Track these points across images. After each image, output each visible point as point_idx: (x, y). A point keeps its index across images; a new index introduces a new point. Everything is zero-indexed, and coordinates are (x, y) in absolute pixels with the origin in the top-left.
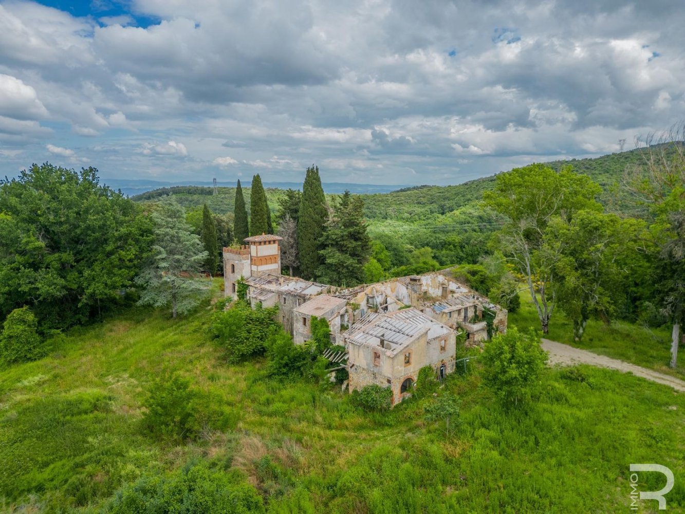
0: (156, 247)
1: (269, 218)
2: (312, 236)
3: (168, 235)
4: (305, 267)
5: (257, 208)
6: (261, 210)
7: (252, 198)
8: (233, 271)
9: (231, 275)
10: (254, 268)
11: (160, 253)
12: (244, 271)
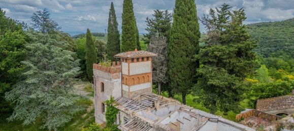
0: (27, 63)
1: (138, 37)
2: (184, 53)
3: (40, 50)
4: (176, 84)
5: (128, 26)
6: (132, 28)
7: (123, 16)
8: (103, 90)
9: (101, 93)
10: (125, 88)
11: (29, 68)
12: (113, 91)
